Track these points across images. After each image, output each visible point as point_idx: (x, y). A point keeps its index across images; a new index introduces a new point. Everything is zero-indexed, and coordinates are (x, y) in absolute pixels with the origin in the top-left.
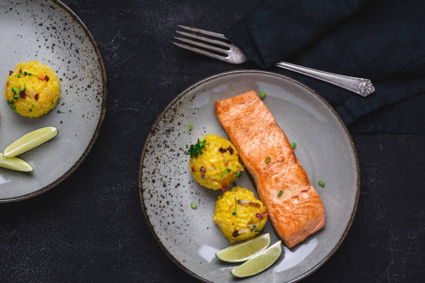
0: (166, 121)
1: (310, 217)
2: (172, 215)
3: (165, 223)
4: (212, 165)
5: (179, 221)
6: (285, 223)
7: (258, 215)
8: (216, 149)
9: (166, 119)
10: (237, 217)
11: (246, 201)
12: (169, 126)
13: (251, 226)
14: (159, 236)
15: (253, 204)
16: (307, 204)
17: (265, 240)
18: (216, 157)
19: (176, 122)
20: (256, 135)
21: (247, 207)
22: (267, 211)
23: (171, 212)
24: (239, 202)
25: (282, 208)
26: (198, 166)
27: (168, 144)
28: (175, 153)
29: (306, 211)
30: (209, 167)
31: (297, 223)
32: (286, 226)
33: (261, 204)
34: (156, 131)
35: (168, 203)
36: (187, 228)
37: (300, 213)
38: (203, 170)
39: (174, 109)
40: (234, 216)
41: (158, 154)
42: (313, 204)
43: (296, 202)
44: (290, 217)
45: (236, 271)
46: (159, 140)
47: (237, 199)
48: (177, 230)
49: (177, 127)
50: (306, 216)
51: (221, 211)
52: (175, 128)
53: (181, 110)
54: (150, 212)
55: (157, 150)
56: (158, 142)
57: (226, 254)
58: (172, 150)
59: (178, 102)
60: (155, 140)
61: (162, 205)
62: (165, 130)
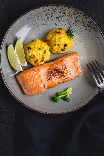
0: (89, 22)
1: (31, 87)
2: (42, 19)
3: (39, 15)
5: (39, 22)
6: (29, 75)
7: (37, 60)
9: (90, 23)
10: (38, 50)
11: (45, 56)
12: (86, 25)
13: (32, 56)
14: (33, 11)
15: (43, 59)
16: (38, 86)
17: (24, 63)
19: (87, 28)
20: (74, 65)
22: (38, 66)
23: (43, 18)
24: (45, 52)
25: (37, 73)
27: (77, 23)
28: (72, 25)
29: (35, 85)
31: (29, 80)
33: (42, 63)
34: (85, 17)
35: (48, 18)
36: (35, 26)
37: (34, 82)
39: (95, 28)
40: (38, 49)
41: (73, 17)
42: (37, 89)
43: (39, 81)
44: (32, 77)
45: (11, 46)
46: (80, 18)
47: (47, 51)
48: (35, 21)
49: (85, 28)
50: (32, 85)
51: (41, 43)
53: (93, 32)
54: (46, 7)
55: (75, 16)
56: (79, 17)
57: (20, 43)
58: (74, 24)
59: (98, 30)
60: (81, 16)
61: (48, 15)
62: (85, 22)
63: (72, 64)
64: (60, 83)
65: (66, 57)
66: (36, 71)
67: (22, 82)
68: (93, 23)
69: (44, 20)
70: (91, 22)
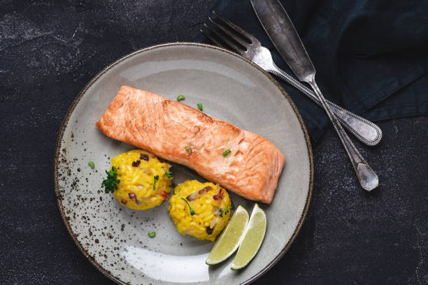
0: (64, 178)
1: (265, 161)
2: (139, 258)
4: (137, 185)
7: (215, 198)
8: (130, 168)
9: (63, 175)
10: (197, 214)
11: (196, 192)
12: (71, 179)
13: (217, 212)
15: (203, 190)
17: (240, 215)
18: (134, 175)
19: (74, 171)
21: (200, 198)
24: (189, 199)
26: (126, 196)
27: (84, 196)
28: (96, 200)
30: (135, 189)
32: (249, 187)
33: (210, 184)
34: (62, 193)
37: (253, 164)
38: (132, 196)
39: (63, 160)
40: (195, 216)
41: (80, 213)
42: (259, 147)
43: (240, 158)
44: (247, 176)
45: (235, 265)
46: (72, 200)
47: (185, 198)
49: (79, 175)
50: (261, 163)
51: (179, 221)
52: (79, 177)
53: (70, 157)
54: (115, 273)
55: (77, 210)
56: (73, 203)
58: (91, 200)
59: (61, 152)
60: (68, 202)
61: (122, 257)
62: (70, 186)
70: (61, 175)
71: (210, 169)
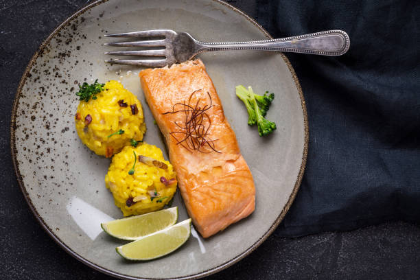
0: (60, 41)
1: (235, 196)
2: (52, 167)
3: (40, 175)
5: (59, 176)
6: (201, 201)
7: (162, 179)
9: (61, 38)
10: (134, 178)
11: (151, 159)
12: (64, 48)
13: (152, 193)
14: (28, 190)
15: (159, 163)
16: (232, 178)
17: (171, 216)
19: (74, 45)
20: (174, 79)
21: (149, 166)
22: (177, 178)
23: (50, 164)
24: (140, 158)
25: (198, 180)
27: (60, 72)
28: (68, 86)
29: (230, 187)
31: (216, 202)
33: (170, 166)
34: (45, 51)
35: (49, 150)
36: (69, 187)
37: (222, 189)
39: (74, 25)
40: (131, 176)
41: (44, 83)
42: (240, 180)
43: (218, 174)
44: (208, 193)
45: (125, 251)
46: (47, 64)
47: (138, 154)
48: (56, 187)
49: (75, 52)
50: (229, 195)
51: (116, 168)
52: (72, 53)
53: (83, 29)
54: (21, 156)
55: (43, 77)
56: (46, 68)
57: (116, 227)
58: (64, 82)
59: (79, 17)
60: (43, 63)
61: (40, 151)
62: (58, 52)
63: (173, 86)
64: (223, 119)
65: (154, 102)
66: (192, 183)
67: (220, 220)
68: (63, 31)
69: (53, 160)
70: (60, 35)
71: (183, 159)
